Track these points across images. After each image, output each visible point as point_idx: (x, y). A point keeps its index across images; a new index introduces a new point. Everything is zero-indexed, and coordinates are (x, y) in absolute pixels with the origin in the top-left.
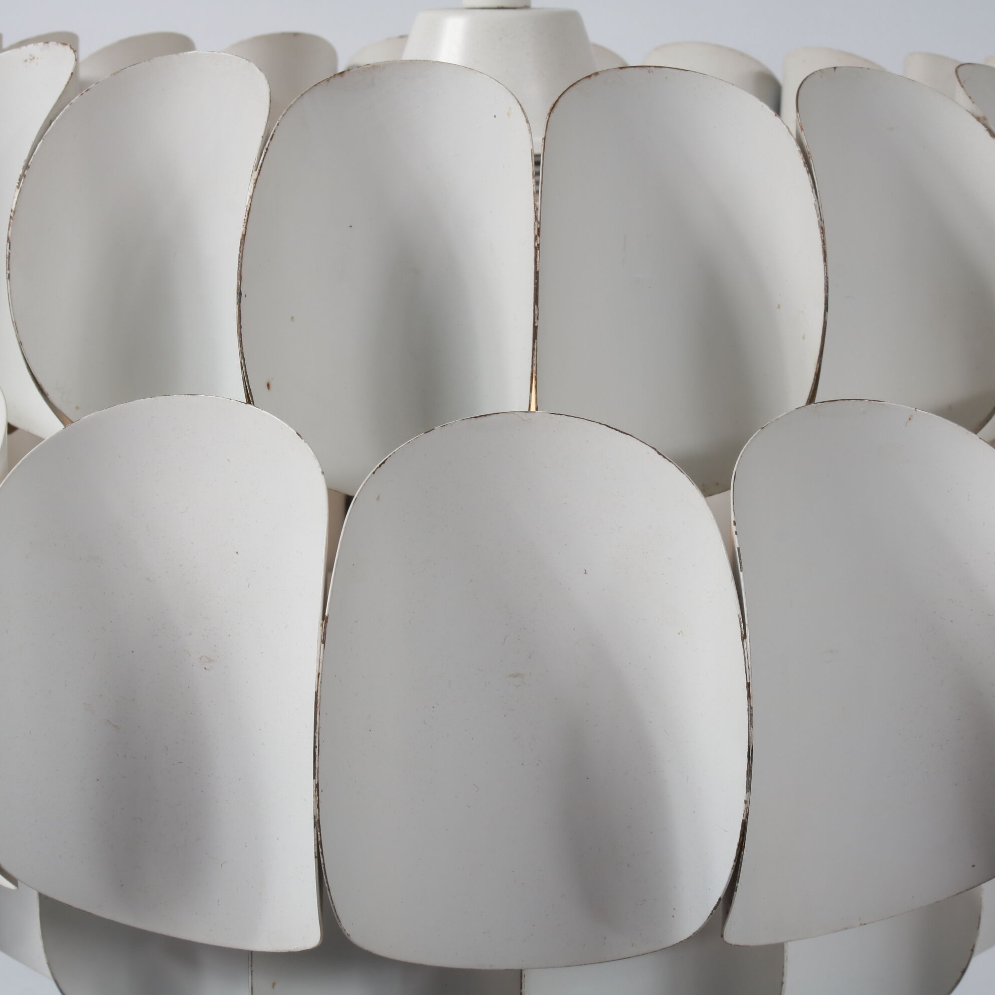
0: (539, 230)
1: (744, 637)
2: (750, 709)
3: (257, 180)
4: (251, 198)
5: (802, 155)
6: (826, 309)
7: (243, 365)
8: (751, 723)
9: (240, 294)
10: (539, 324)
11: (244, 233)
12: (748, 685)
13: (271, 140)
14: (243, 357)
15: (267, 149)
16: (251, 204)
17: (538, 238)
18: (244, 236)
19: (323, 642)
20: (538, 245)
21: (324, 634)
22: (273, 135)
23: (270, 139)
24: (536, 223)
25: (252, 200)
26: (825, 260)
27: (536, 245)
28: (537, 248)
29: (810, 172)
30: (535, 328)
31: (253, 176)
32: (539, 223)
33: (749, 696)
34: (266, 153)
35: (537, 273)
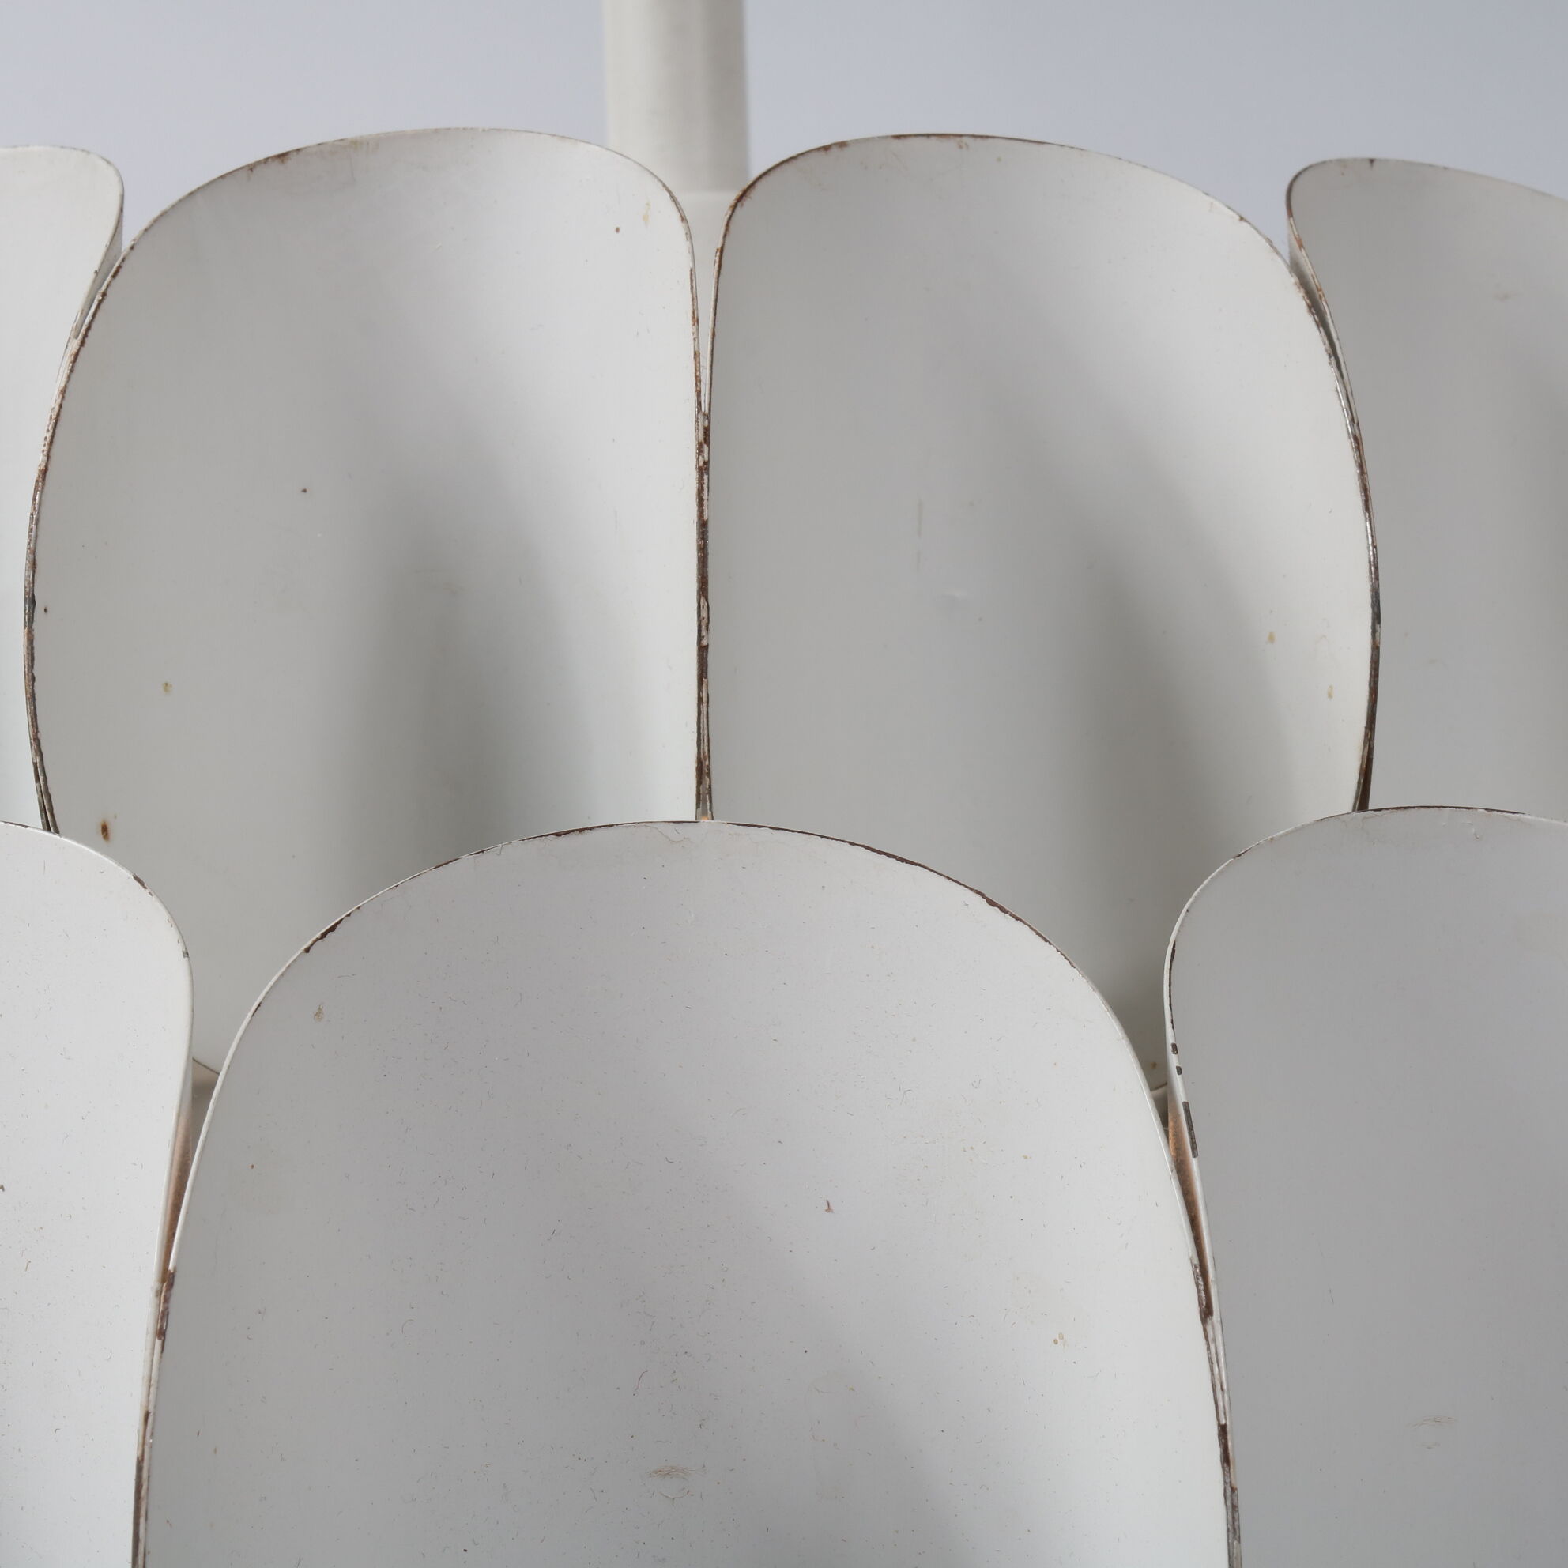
0: (707, 431)
1: (1206, 1312)
2: (1231, 1492)
3: (77, 355)
4: (63, 392)
5: (1302, 290)
6: (1377, 618)
7: (40, 772)
8: (1234, 1530)
9: (31, 601)
10: (710, 640)
11: (43, 467)
12: (1223, 1431)
13: (114, 276)
14: (38, 751)
15: (104, 295)
16: (61, 406)
17: (705, 448)
18: (44, 472)
19: (161, 1333)
20: (706, 463)
21: (164, 1316)
22: (120, 267)
23: (111, 274)
24: (701, 417)
25: (63, 398)
26: (1367, 507)
27: (701, 464)
28: (703, 470)
29: (1322, 323)
30: (703, 651)
31: (70, 348)
32: (708, 417)
33: (1226, 1459)
34: (100, 302)
35: (703, 525)
